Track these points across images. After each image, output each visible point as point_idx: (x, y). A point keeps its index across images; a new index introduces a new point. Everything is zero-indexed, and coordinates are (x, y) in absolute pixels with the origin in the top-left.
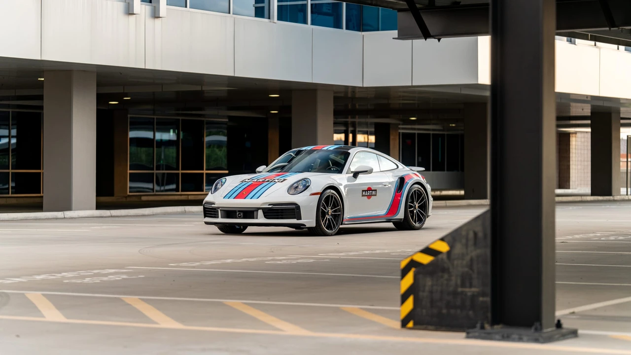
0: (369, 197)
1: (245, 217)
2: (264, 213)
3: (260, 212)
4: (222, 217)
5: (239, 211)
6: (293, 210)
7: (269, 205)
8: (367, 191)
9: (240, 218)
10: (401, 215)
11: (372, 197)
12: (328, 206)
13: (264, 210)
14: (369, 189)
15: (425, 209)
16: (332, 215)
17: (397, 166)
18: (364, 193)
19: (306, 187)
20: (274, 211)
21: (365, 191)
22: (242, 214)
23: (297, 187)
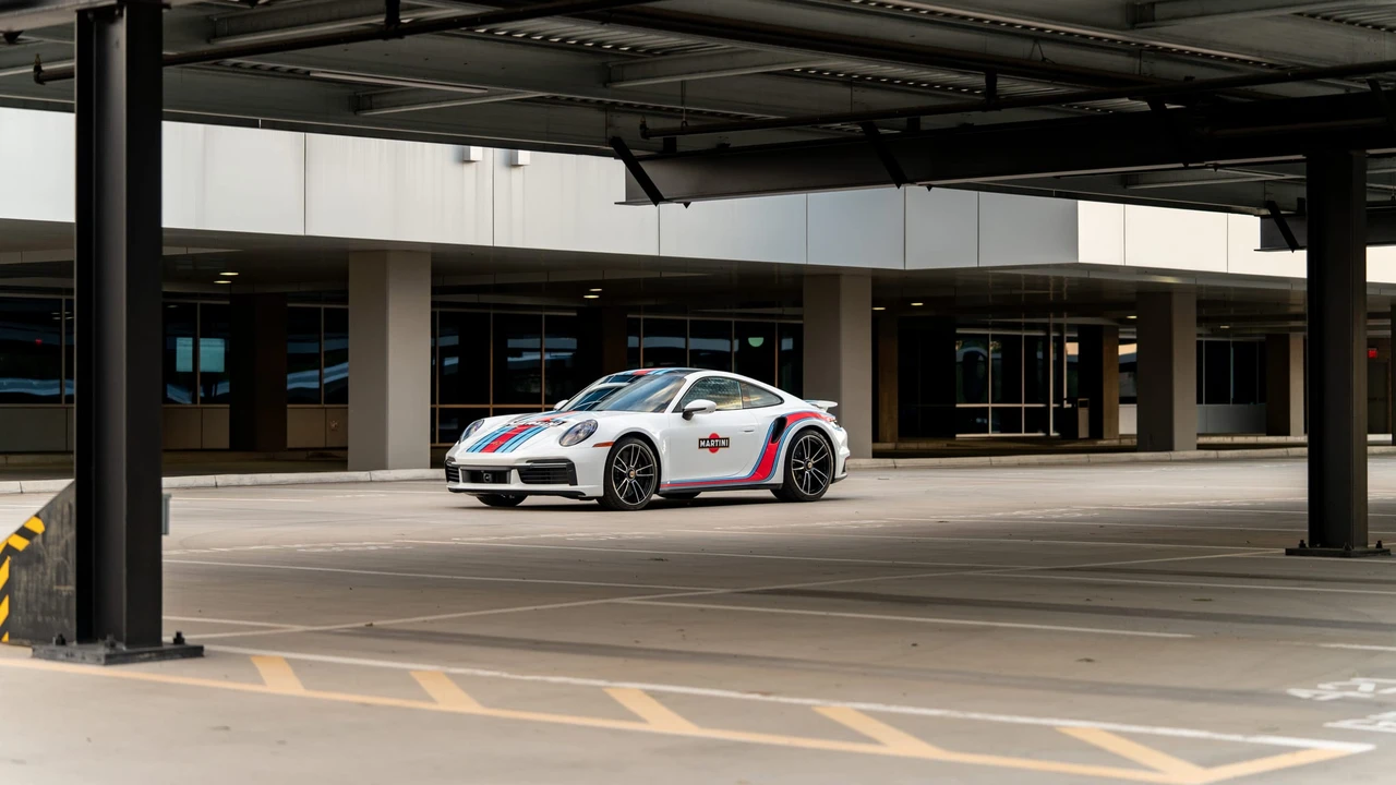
0: (714, 449)
1: (494, 481)
2: (520, 475)
3: (514, 474)
4: (464, 481)
5: (486, 472)
6: (562, 471)
7: (528, 462)
8: (710, 440)
9: (488, 482)
10: (777, 477)
11: (720, 449)
12: (628, 465)
13: (519, 469)
14: (714, 437)
15: (827, 468)
16: (637, 478)
17: (781, 399)
18: (703, 443)
19: (589, 434)
20: (537, 472)
21: (706, 440)
22: (490, 477)
23: (578, 432)
